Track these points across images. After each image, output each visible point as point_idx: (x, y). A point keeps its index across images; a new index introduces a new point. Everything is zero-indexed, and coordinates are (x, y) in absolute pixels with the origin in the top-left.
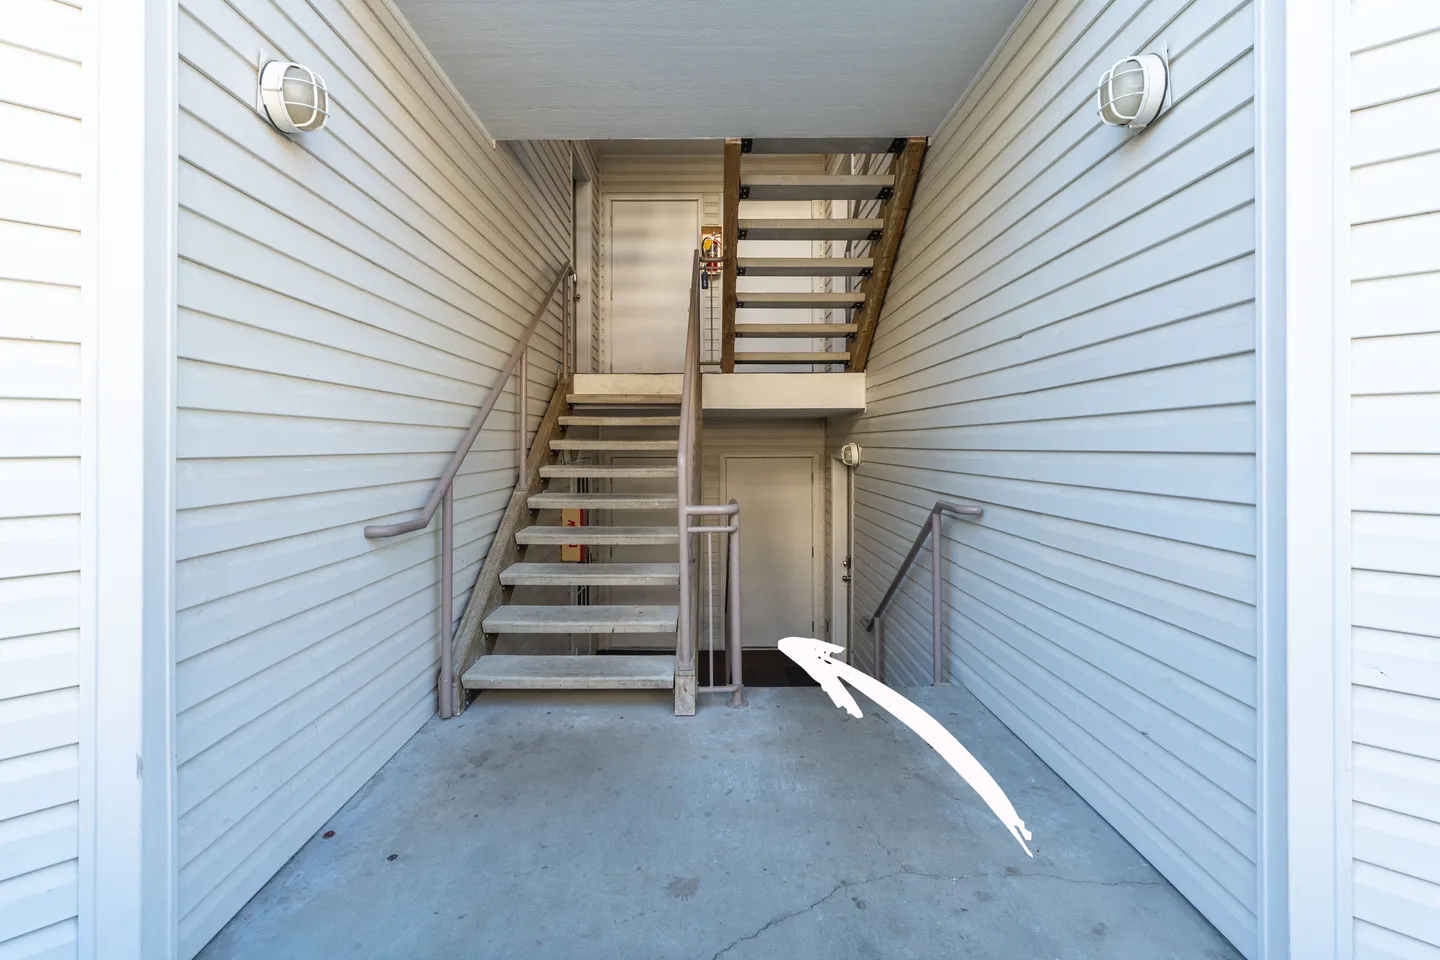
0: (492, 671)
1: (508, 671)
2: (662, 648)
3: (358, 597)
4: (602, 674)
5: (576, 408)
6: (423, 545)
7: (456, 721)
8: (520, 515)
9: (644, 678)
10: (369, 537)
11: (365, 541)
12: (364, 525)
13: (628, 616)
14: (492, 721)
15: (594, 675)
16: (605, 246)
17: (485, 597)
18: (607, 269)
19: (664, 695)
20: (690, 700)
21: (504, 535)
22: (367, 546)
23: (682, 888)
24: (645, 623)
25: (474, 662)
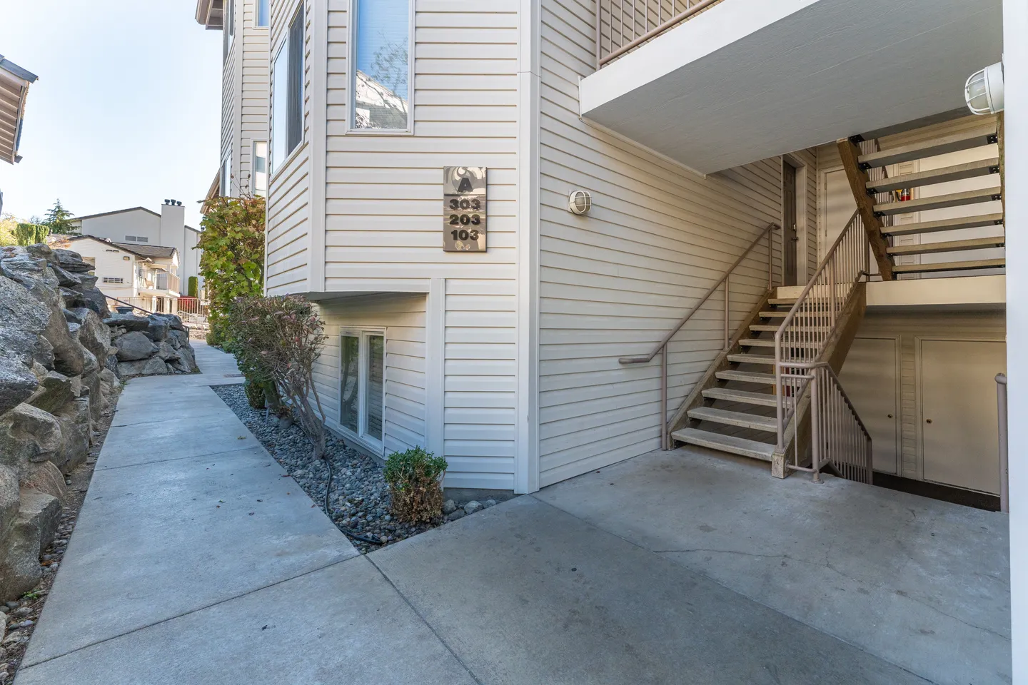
0: (686, 435)
1: (692, 435)
2: (770, 438)
3: (615, 386)
4: (734, 446)
5: (778, 307)
6: (653, 370)
7: (667, 452)
8: (721, 363)
9: (755, 452)
10: (620, 362)
11: (619, 365)
12: (619, 358)
13: (759, 421)
14: (683, 456)
15: (730, 445)
16: (821, 203)
17: (692, 400)
18: (823, 218)
19: (767, 464)
20: (781, 469)
21: (710, 372)
22: (620, 366)
23: (706, 529)
24: (766, 425)
25: (681, 429)
